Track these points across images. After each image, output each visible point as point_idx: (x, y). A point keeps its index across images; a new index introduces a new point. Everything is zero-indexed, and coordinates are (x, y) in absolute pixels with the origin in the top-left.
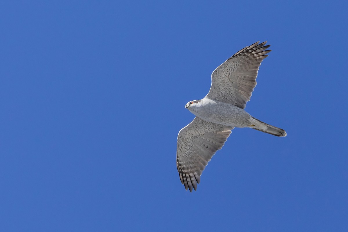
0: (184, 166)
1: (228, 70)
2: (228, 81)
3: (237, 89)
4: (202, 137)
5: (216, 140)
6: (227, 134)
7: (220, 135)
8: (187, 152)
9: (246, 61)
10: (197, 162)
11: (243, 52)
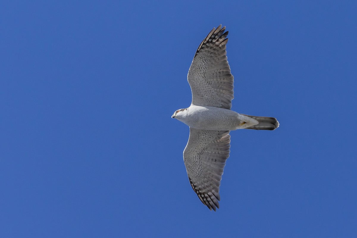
0: (200, 187)
1: (200, 69)
2: (207, 82)
3: (218, 90)
4: (207, 151)
5: (221, 149)
6: (227, 139)
7: (222, 142)
8: (198, 172)
9: (211, 53)
10: (211, 180)
11: (204, 44)
